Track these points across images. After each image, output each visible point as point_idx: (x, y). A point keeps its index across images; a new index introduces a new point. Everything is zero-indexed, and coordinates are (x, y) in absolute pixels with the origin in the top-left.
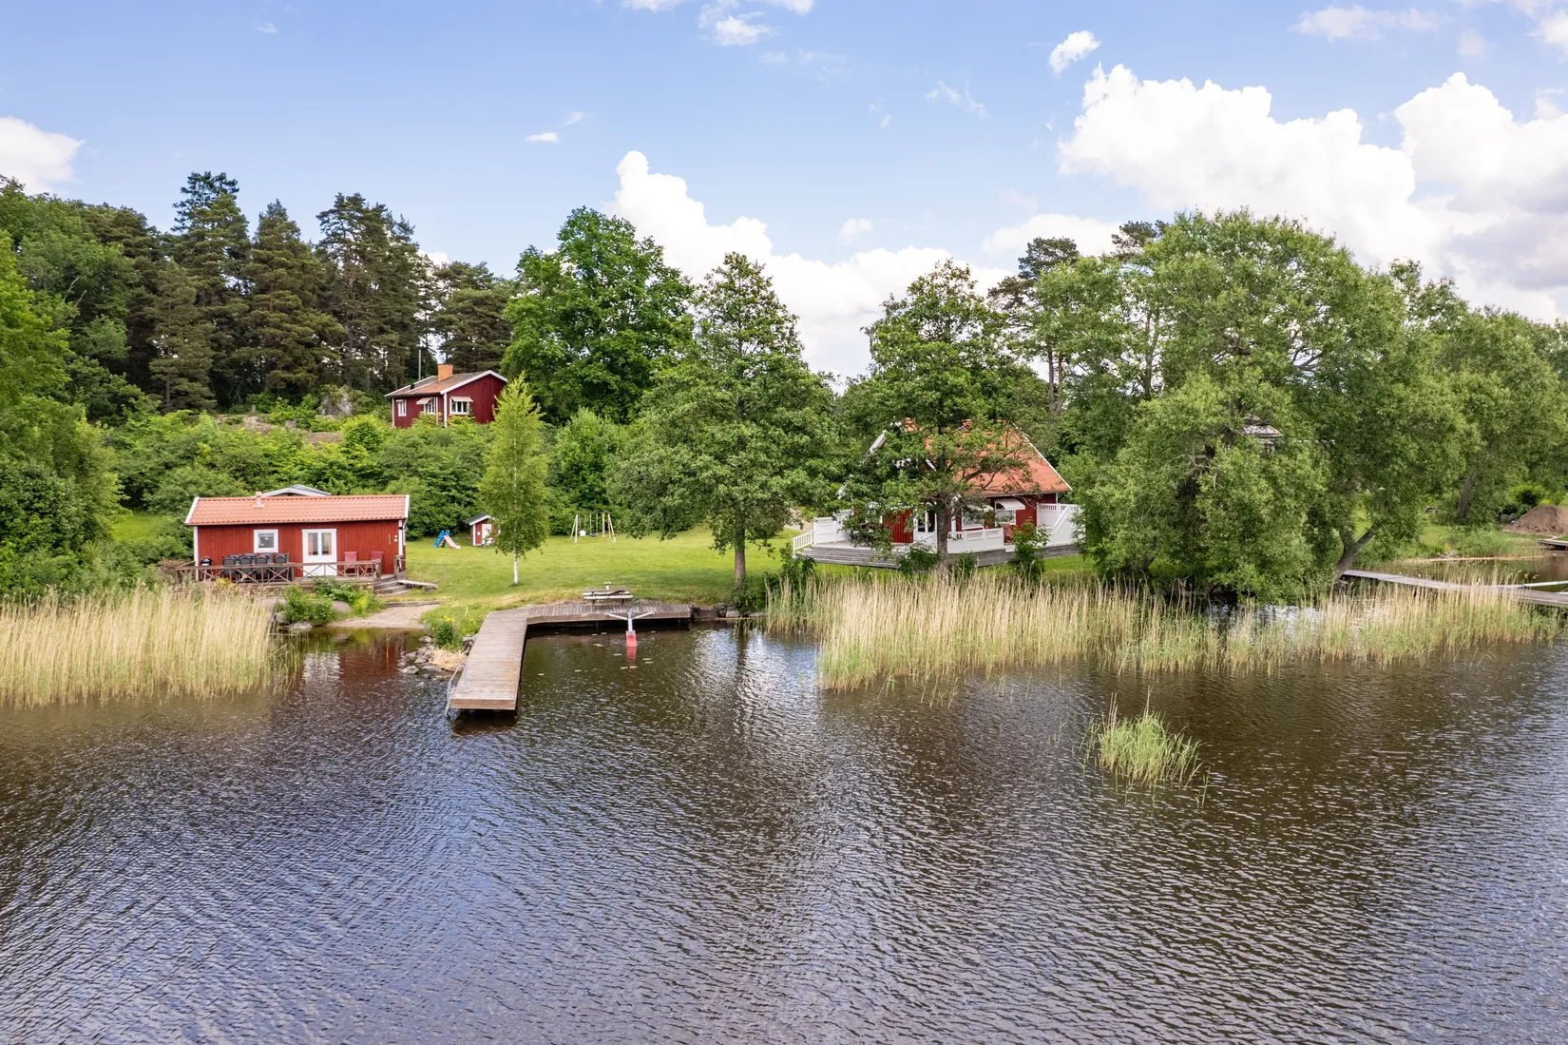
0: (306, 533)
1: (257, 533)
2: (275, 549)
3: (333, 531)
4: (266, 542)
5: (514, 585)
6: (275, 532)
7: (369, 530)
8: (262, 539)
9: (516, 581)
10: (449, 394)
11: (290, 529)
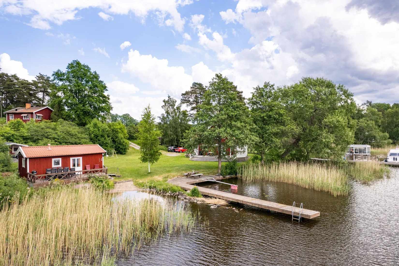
0: (71, 159)
1: (53, 160)
2: (60, 165)
3: (81, 158)
4: (58, 163)
5: (149, 173)
6: (60, 159)
7: (93, 157)
8: (55, 162)
9: (149, 171)
10: (35, 113)
11: (66, 158)
